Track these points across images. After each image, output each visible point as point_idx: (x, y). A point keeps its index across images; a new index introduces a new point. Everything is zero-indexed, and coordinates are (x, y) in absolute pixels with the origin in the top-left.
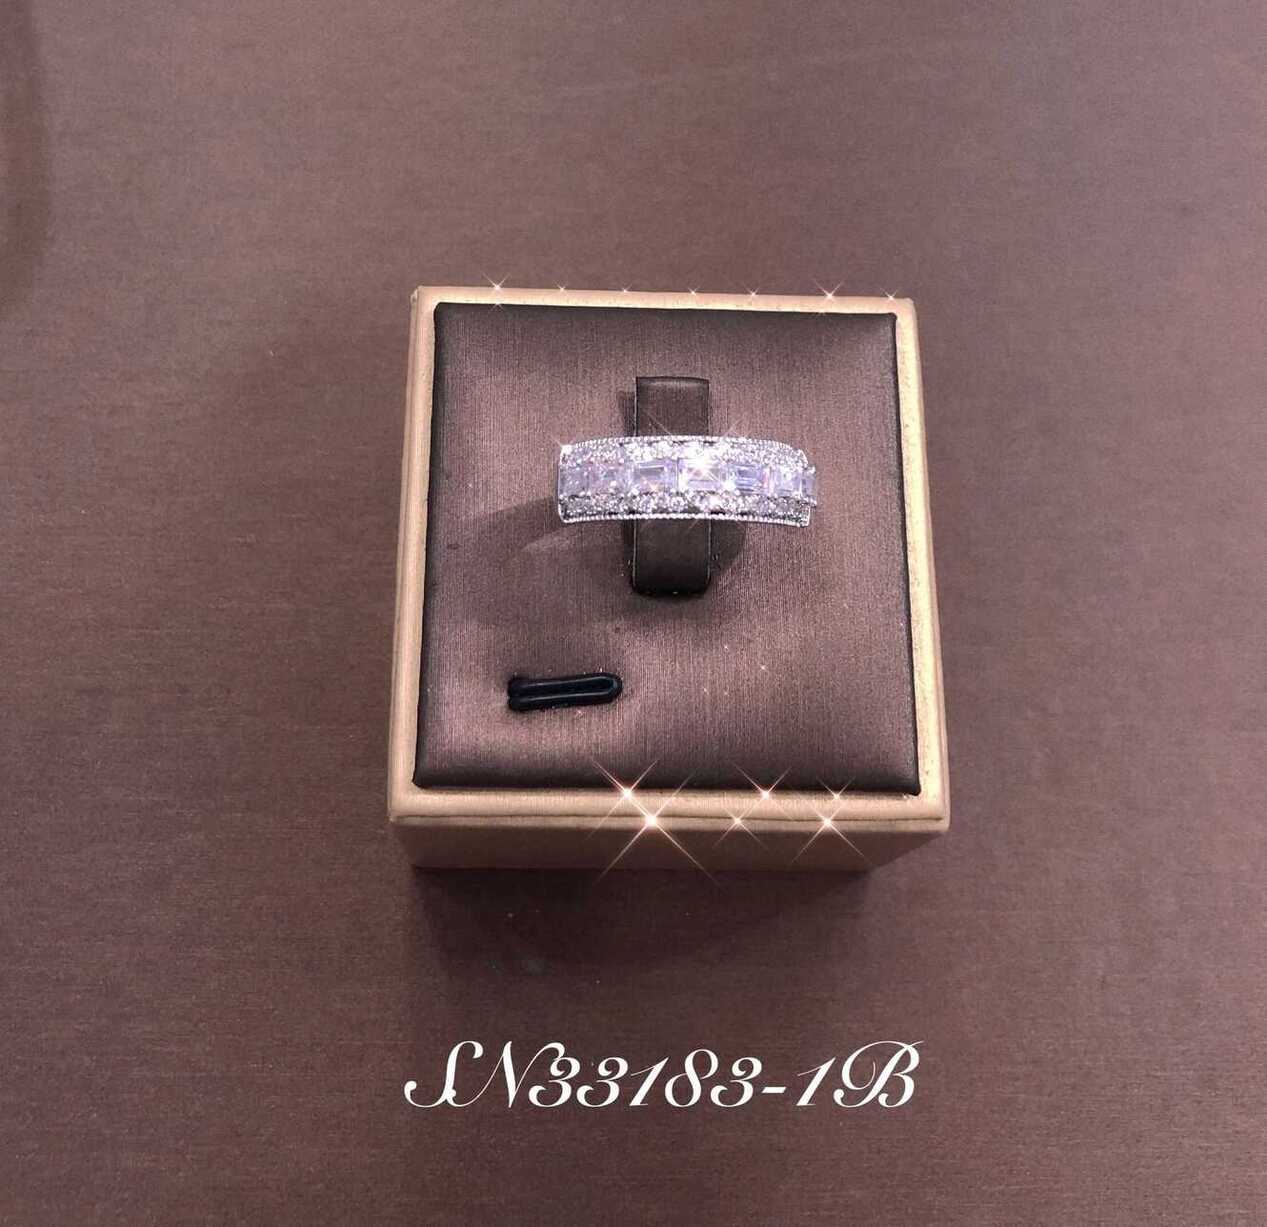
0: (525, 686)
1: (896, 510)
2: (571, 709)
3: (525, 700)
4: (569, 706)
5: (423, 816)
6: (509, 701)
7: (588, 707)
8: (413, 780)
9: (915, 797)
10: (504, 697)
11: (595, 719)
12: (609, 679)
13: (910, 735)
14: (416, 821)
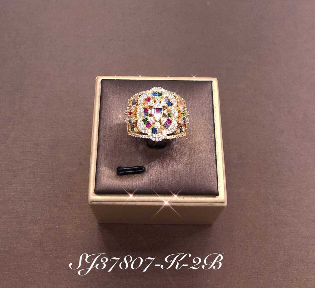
0: (121, 169)
1: (212, 127)
2: (132, 175)
4: (132, 174)
5: (97, 201)
6: (117, 173)
7: (137, 174)
8: (94, 192)
9: (218, 197)
11: (138, 177)
12: (141, 167)
14: (95, 203)
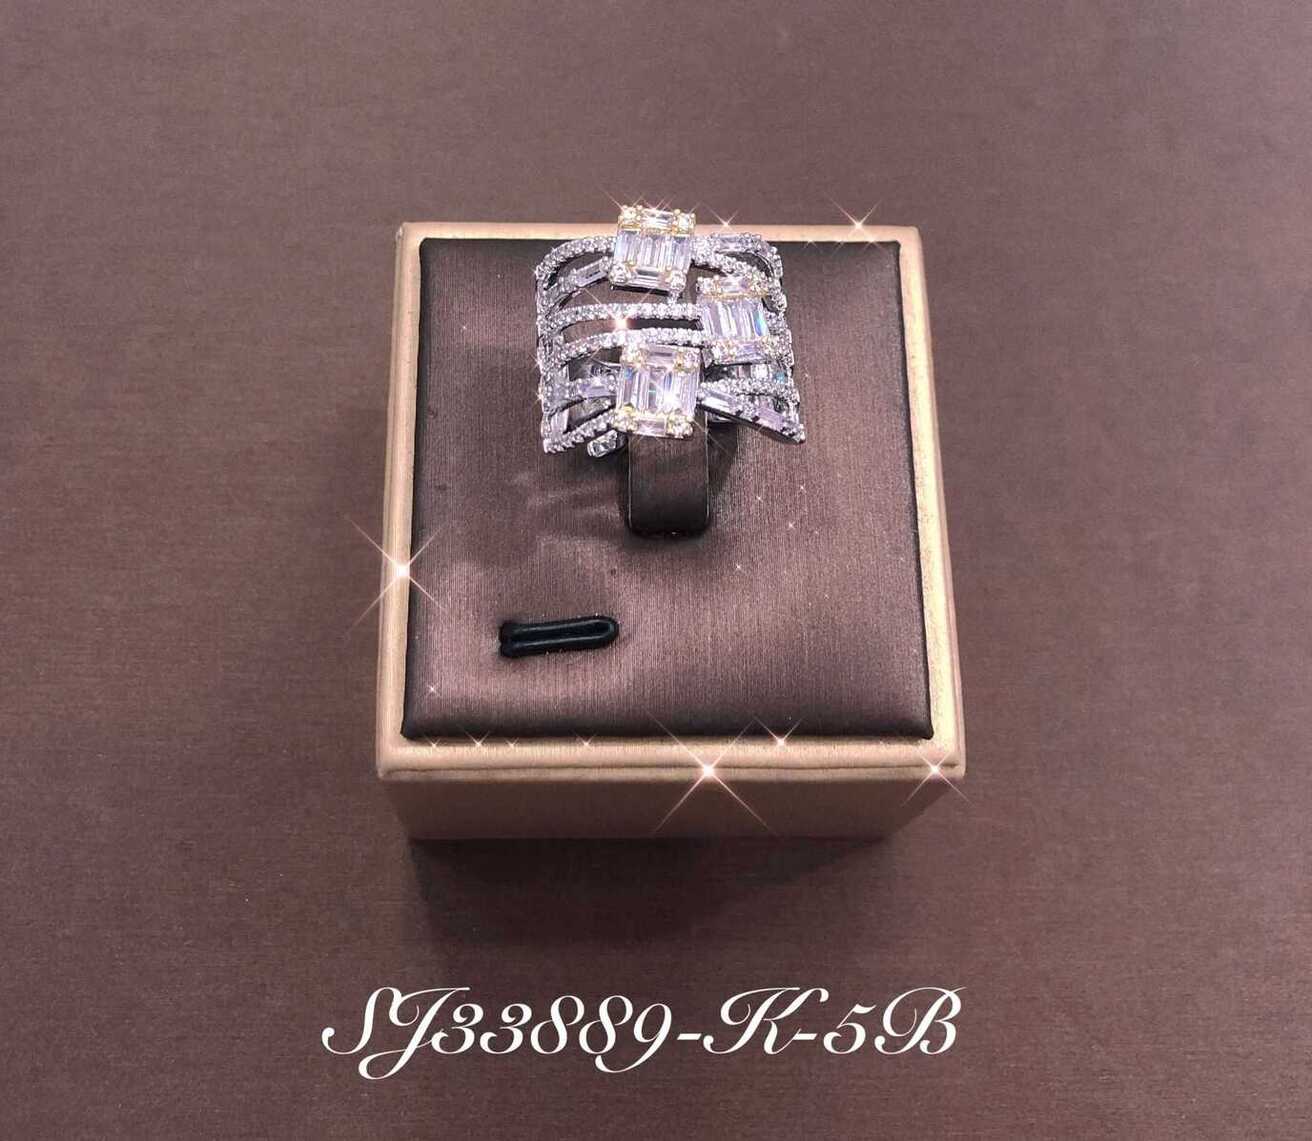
0: (516, 631)
1: (903, 443)
2: (566, 655)
3: (518, 645)
4: (563, 651)
5: (414, 770)
6: (501, 647)
7: (584, 652)
8: (402, 732)
9: (927, 743)
10: (494, 644)
11: (590, 665)
12: (604, 621)
13: (922, 676)
14: (405, 777)
